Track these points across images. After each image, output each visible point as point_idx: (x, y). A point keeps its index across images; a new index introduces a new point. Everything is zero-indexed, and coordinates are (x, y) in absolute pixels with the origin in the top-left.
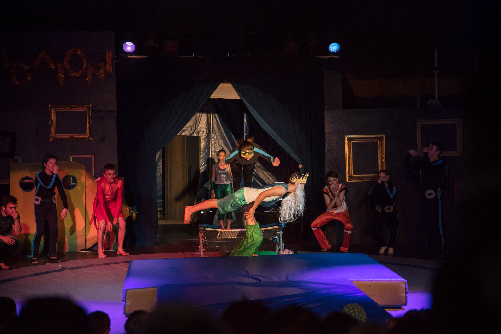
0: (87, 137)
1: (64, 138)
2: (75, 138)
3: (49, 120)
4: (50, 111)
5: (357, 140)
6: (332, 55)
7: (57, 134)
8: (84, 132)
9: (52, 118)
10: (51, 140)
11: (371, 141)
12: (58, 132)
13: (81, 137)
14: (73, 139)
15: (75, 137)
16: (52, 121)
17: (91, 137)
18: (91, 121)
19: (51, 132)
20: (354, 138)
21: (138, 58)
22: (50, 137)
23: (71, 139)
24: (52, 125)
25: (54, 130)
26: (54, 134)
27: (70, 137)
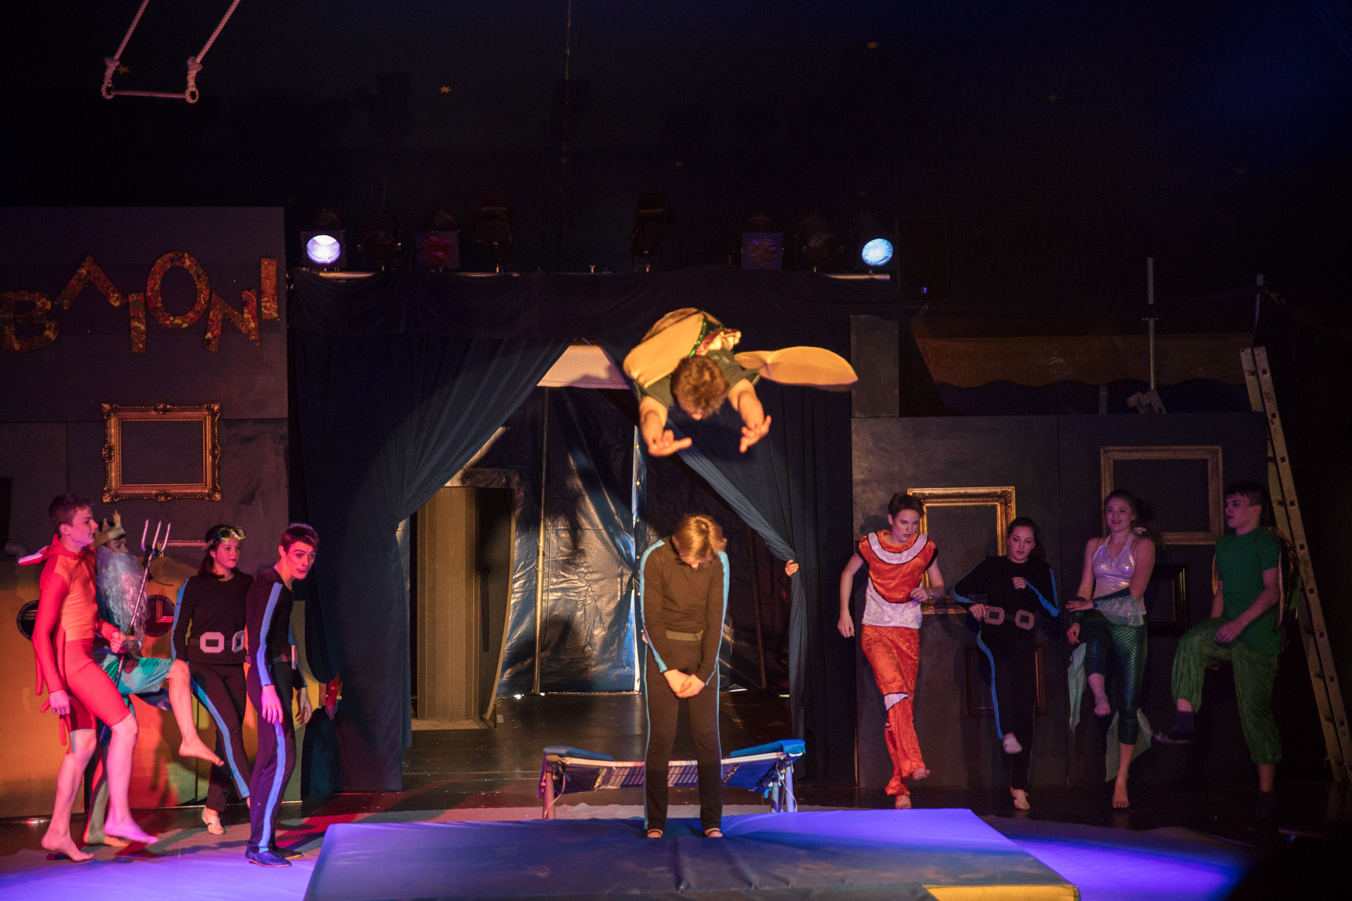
0: (207, 491)
1: (145, 494)
2: (172, 494)
3: (104, 447)
4: (105, 421)
5: (940, 500)
6: (871, 272)
7: (123, 484)
8: (197, 478)
9: (111, 440)
10: (108, 500)
11: (977, 504)
12: (126, 478)
13: (189, 491)
14: (167, 498)
15: (173, 491)
16: (110, 449)
17: (218, 491)
18: (217, 448)
19: (107, 477)
20: (931, 496)
21: (348, 280)
22: (106, 493)
23: (161, 496)
24: (111, 458)
25: (116, 471)
26: (116, 483)
27: (160, 491)
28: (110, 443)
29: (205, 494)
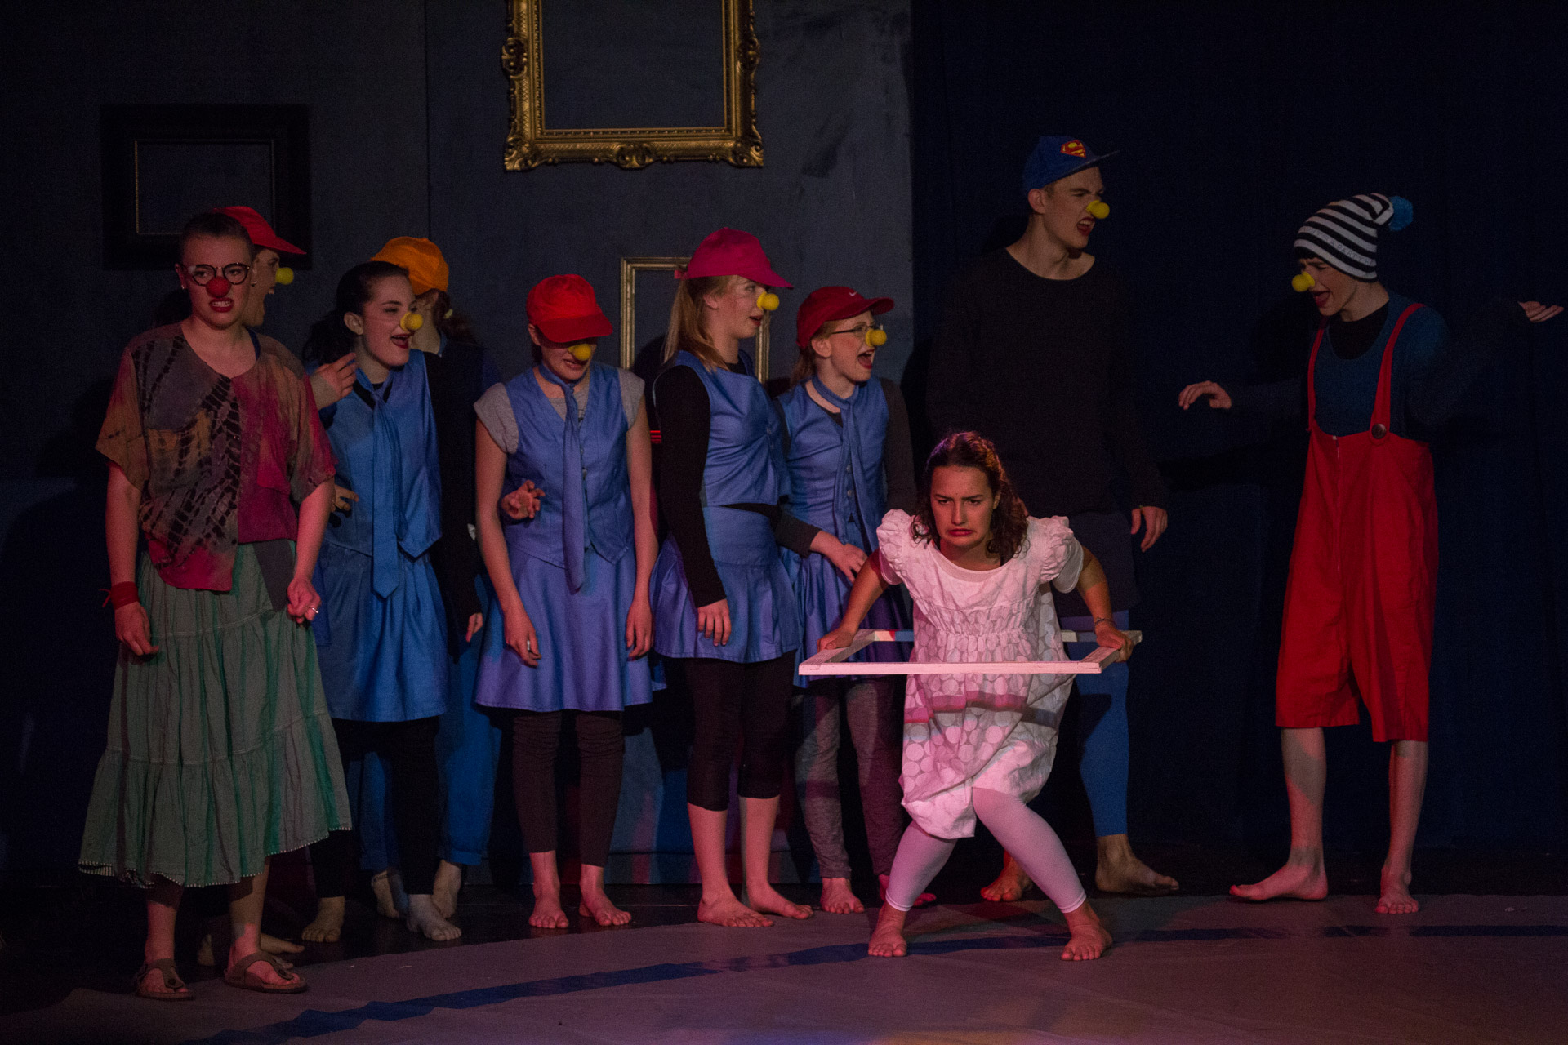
0: (731, 144)
1: (598, 151)
2: (655, 149)
3: (505, 43)
7: (546, 129)
8: (708, 114)
9: (520, 26)
10: (517, 166)
12: (555, 115)
13: (693, 144)
14: (644, 159)
15: (658, 144)
16: (520, 48)
17: (757, 144)
18: (753, 43)
19: (513, 112)
22: (511, 147)
23: (631, 157)
24: (523, 69)
25: (532, 101)
26: (534, 127)
27: (629, 143)
28: (518, 35)
29: (727, 151)
